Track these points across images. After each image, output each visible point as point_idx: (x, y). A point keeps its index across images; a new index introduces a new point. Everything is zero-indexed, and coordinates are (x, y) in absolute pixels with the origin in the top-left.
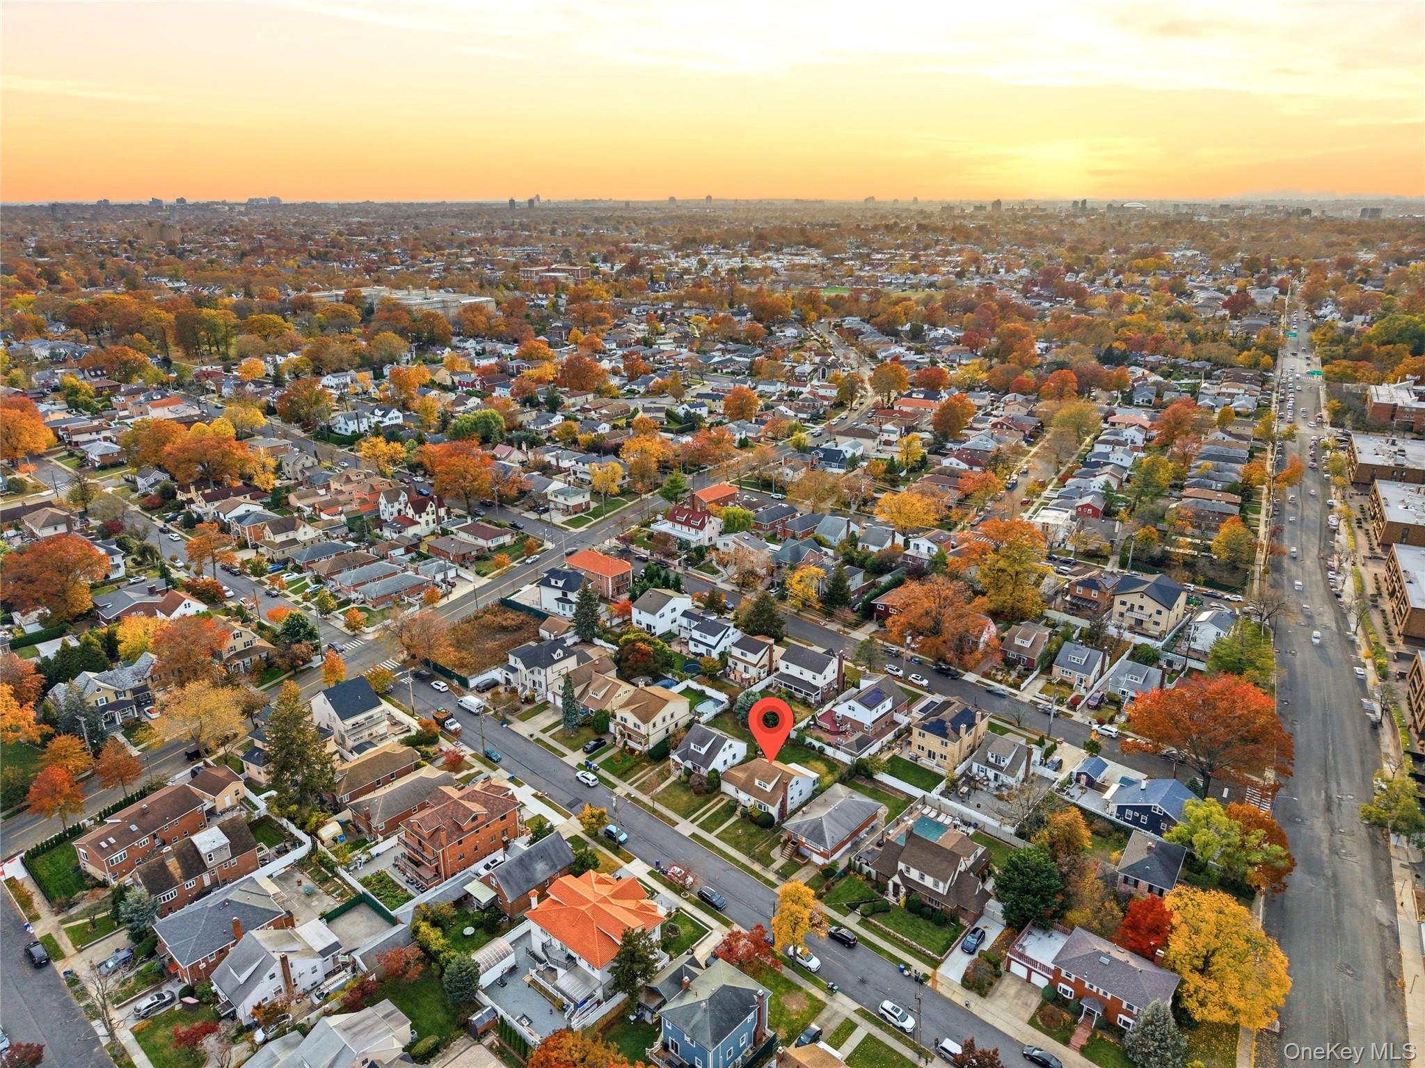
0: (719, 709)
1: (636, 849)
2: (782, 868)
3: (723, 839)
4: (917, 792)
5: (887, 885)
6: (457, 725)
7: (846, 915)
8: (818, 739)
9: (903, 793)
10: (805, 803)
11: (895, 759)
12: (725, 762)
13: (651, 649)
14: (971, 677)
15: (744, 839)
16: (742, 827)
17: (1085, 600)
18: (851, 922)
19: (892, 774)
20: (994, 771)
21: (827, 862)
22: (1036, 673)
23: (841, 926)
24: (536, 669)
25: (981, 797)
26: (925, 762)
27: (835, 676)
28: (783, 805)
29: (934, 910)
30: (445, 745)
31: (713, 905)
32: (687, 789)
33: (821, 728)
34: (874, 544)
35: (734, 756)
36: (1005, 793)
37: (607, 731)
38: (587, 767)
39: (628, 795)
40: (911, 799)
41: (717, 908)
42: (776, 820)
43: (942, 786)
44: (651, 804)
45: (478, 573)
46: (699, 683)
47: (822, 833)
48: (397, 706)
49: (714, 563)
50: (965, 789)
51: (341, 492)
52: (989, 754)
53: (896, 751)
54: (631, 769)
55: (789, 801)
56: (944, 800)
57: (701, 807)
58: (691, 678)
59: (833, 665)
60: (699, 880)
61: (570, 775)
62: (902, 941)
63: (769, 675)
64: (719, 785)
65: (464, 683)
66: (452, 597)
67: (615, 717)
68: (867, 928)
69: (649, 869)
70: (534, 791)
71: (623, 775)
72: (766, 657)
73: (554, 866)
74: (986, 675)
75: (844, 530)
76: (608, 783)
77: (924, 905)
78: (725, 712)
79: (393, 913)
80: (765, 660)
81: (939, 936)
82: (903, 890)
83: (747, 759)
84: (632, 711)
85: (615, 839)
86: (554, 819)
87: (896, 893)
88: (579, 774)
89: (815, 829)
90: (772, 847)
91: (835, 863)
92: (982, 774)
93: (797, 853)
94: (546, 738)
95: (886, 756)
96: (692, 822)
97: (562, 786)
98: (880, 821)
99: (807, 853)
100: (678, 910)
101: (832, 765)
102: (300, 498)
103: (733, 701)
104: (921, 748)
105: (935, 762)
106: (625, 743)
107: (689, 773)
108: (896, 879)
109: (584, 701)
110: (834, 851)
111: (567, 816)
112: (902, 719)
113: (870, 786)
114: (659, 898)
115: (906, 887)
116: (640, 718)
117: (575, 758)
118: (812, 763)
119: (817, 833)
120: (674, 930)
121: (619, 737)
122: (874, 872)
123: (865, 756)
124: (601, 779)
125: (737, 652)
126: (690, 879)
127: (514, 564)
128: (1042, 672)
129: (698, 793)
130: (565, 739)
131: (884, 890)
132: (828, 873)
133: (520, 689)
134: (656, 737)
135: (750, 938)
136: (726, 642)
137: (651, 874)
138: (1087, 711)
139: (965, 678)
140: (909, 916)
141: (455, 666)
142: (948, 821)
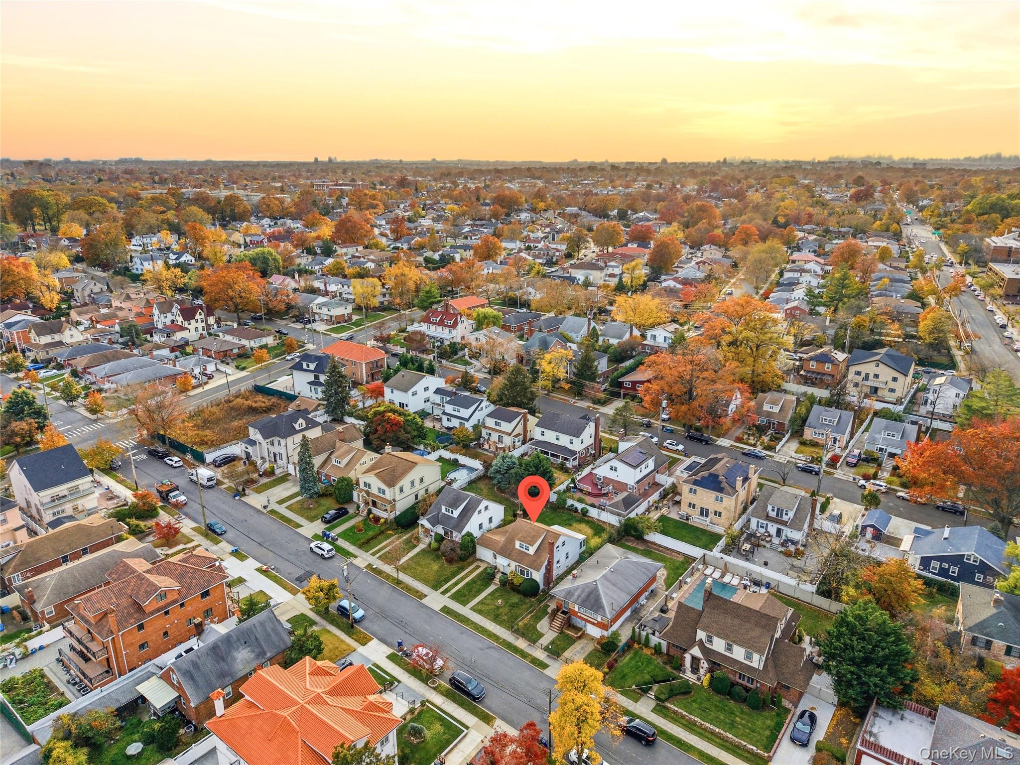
0: (474, 476)
1: (375, 628)
2: (552, 643)
3: (480, 612)
4: (696, 552)
5: (683, 659)
6: (182, 498)
7: (636, 701)
8: (580, 501)
9: (679, 553)
10: (573, 568)
11: (663, 519)
12: (481, 526)
13: (401, 419)
14: (724, 442)
15: (504, 611)
16: (501, 597)
17: (819, 373)
18: (644, 708)
19: (664, 532)
20: (776, 526)
21: (605, 633)
22: (787, 436)
23: (633, 716)
24: (276, 439)
25: (765, 554)
26: (697, 520)
27: (592, 441)
28: (549, 570)
29: (747, 690)
30: (164, 517)
31: (468, 694)
32: (438, 557)
33: (581, 491)
34: (614, 337)
35: (490, 519)
36: (792, 548)
37: (350, 500)
38: (325, 537)
39: (369, 566)
40: (689, 560)
41: (475, 699)
42: (542, 587)
43: (722, 543)
44: (395, 574)
45: (237, 367)
46: (452, 452)
47: (598, 599)
48: (121, 482)
49: (467, 357)
50: (747, 546)
51: (121, 309)
52: (770, 508)
53: (664, 511)
54: (373, 538)
55: (555, 565)
56: (727, 558)
57: (454, 575)
58: (445, 448)
59: (590, 429)
60: (450, 664)
61: (304, 547)
62: (713, 733)
63: (523, 443)
64: (474, 552)
65: (200, 458)
66: (207, 387)
67: (358, 484)
68: (665, 716)
69: (390, 651)
70: (259, 565)
71: (365, 545)
72: (521, 427)
73: (262, 654)
74: (739, 440)
75: (586, 327)
76: (347, 554)
77: (733, 684)
78: (479, 478)
79: (29, 728)
80: (520, 429)
81: (759, 723)
82: (704, 665)
83: (505, 523)
84: (376, 475)
85: (348, 616)
86: (278, 595)
87: (695, 669)
88: (313, 545)
89: (588, 596)
90: (538, 618)
91: (615, 634)
92: (762, 530)
93: (569, 624)
94: (282, 510)
95: (655, 516)
96: (443, 593)
97: (292, 558)
98: (660, 583)
99: (579, 623)
100: (423, 704)
101: (598, 528)
102: (79, 314)
103: (487, 466)
104: (692, 505)
105: (708, 519)
106: (370, 512)
107: (440, 539)
108: (696, 651)
109: (326, 470)
110: (614, 620)
111: (294, 592)
112: (665, 480)
113: (641, 547)
114: (400, 689)
115: (709, 661)
116: (385, 482)
117: (311, 528)
118: (575, 525)
119: (592, 600)
120: (417, 732)
121: (362, 505)
122: (664, 644)
123: (632, 515)
124: (339, 549)
125: (490, 422)
126: (440, 662)
127: (274, 360)
128: (792, 436)
129: (450, 561)
130: (303, 510)
131: (680, 667)
132: (607, 647)
133: (259, 462)
134: (403, 504)
135: (520, 742)
136: (479, 415)
137: (391, 657)
138: (847, 469)
139: (718, 443)
140: (717, 698)
141: (196, 443)
142: (735, 581)
